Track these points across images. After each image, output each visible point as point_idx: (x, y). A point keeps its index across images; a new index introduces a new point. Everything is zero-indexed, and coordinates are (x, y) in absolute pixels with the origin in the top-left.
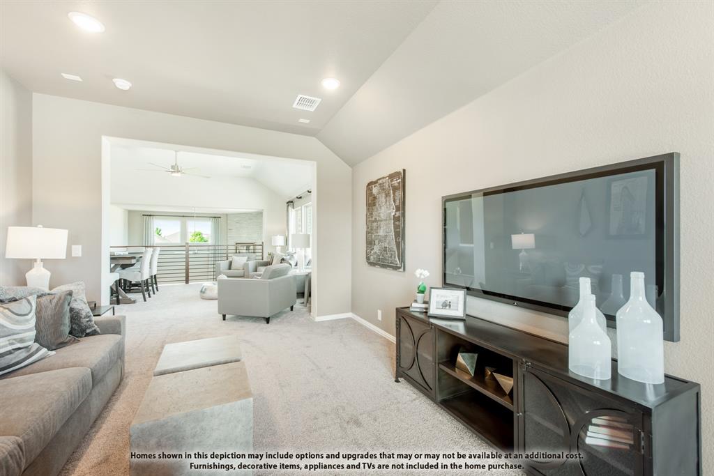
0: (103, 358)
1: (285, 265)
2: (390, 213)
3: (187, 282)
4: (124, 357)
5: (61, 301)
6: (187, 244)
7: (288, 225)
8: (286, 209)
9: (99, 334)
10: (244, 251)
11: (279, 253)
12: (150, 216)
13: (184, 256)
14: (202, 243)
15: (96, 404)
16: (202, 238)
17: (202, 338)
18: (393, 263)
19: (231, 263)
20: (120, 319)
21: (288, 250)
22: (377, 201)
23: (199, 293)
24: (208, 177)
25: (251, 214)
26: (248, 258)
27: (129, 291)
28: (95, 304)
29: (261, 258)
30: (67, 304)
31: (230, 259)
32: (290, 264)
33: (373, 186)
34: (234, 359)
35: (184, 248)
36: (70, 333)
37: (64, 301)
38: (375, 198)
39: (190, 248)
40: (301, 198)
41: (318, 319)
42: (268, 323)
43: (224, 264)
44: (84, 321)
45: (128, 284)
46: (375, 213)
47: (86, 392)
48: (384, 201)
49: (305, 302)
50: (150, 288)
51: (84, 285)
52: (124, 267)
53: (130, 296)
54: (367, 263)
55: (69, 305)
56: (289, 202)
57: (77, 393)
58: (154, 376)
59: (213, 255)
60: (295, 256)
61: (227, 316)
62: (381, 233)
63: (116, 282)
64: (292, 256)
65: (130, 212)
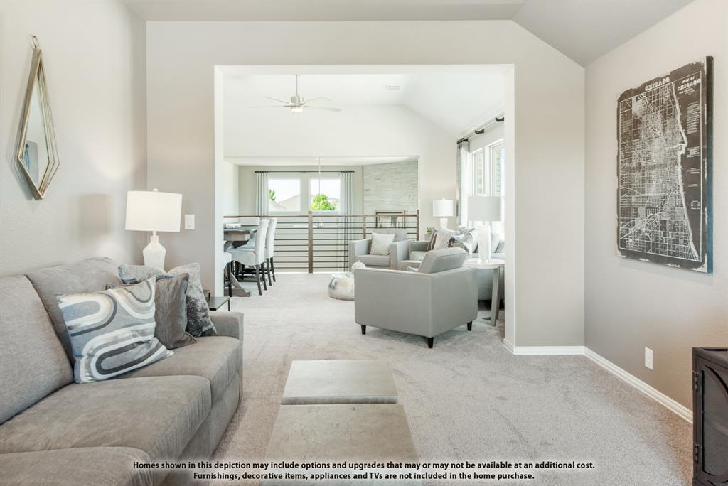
0: (222, 368)
1: (456, 250)
2: (674, 152)
3: (311, 270)
4: (242, 371)
5: (178, 287)
6: (310, 213)
7: (459, 181)
8: (456, 154)
9: (215, 335)
10: (389, 225)
11: (445, 229)
12: (263, 172)
13: (307, 231)
14: (327, 212)
15: (215, 428)
16: (327, 205)
17: (334, 359)
18: (681, 255)
19: (370, 244)
20: (238, 317)
21: (460, 224)
22: (642, 127)
23: (327, 287)
24: (339, 110)
25: (398, 163)
26: (396, 237)
27: (241, 279)
28: (210, 294)
29: (415, 236)
30: (183, 291)
31: (369, 238)
32: (466, 249)
33: (634, 98)
34: (386, 397)
35: (306, 220)
36: (186, 330)
37: (181, 288)
38: (637, 122)
39: (315, 220)
40: (482, 132)
41: (519, 351)
42: (431, 346)
43: (360, 245)
44: (200, 314)
45: (241, 269)
46: (637, 153)
47: (206, 411)
48: (660, 126)
49: (493, 318)
50: (266, 276)
51: (199, 266)
52: (237, 244)
53: (244, 285)
54: (619, 253)
55: (185, 293)
56: (462, 140)
57: (197, 412)
58: (282, 404)
59: (343, 231)
60: (474, 234)
61: (368, 328)
62: (653, 191)
63: (228, 265)
64: (468, 234)
65: (241, 169)
